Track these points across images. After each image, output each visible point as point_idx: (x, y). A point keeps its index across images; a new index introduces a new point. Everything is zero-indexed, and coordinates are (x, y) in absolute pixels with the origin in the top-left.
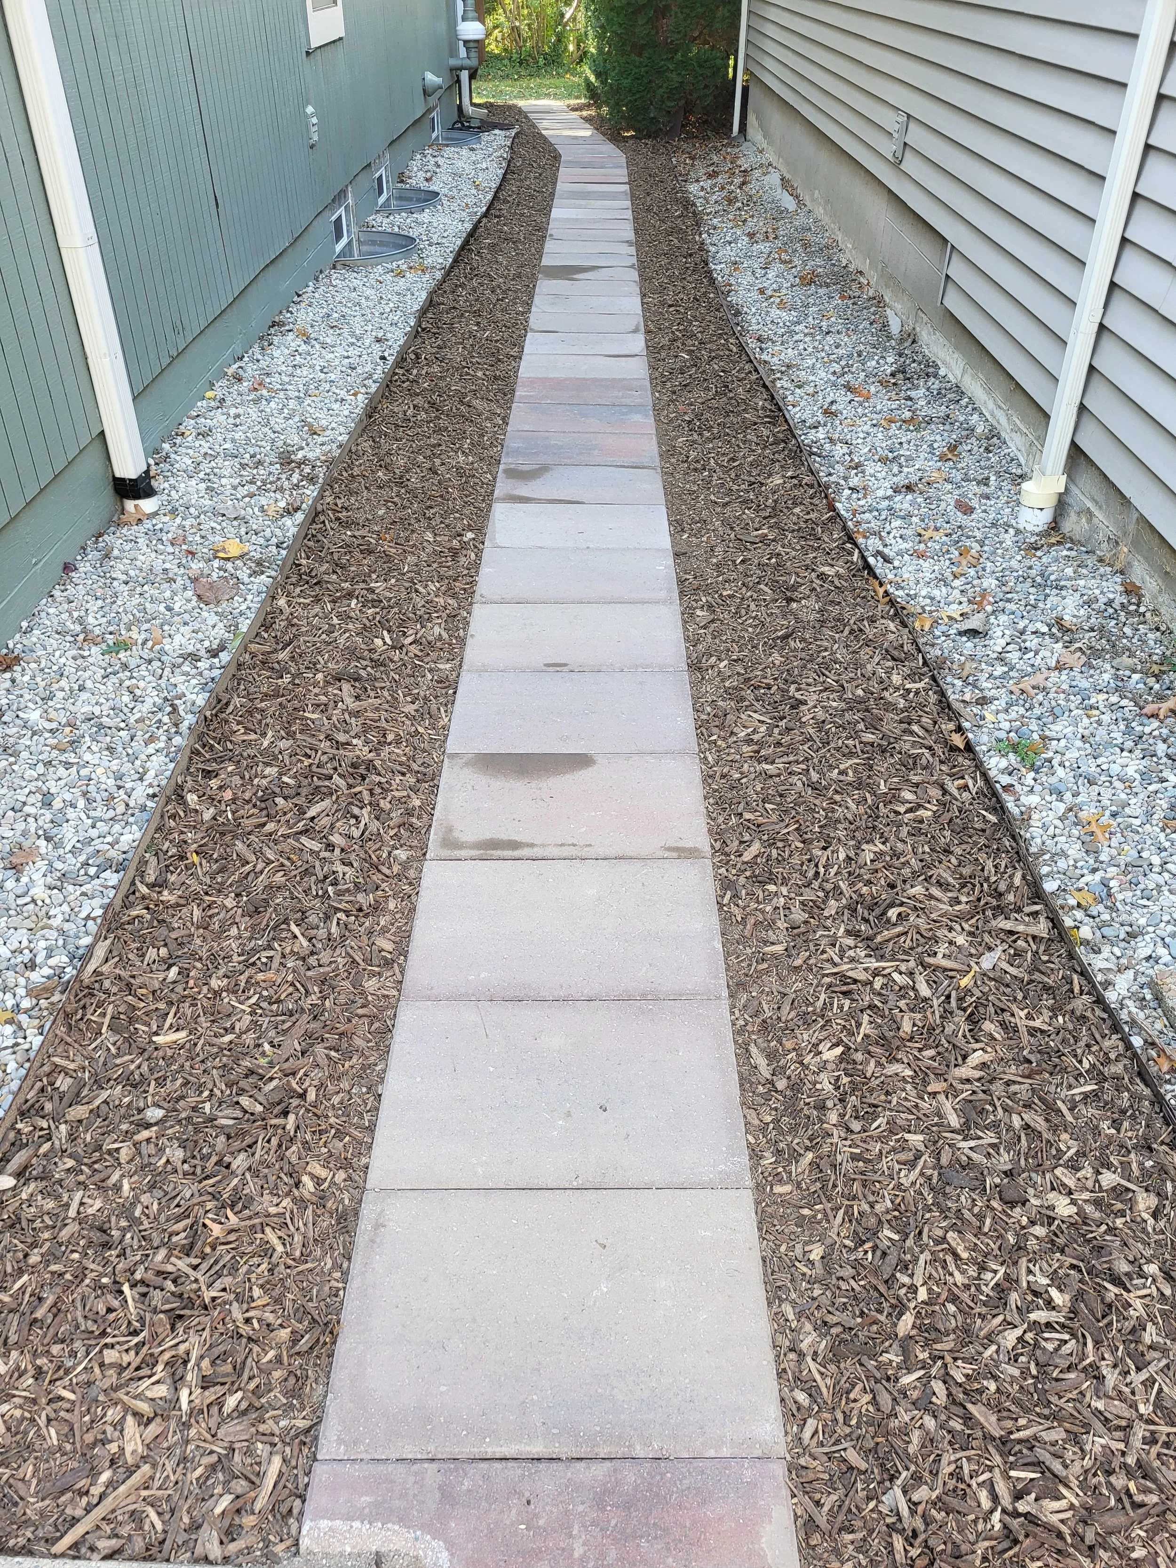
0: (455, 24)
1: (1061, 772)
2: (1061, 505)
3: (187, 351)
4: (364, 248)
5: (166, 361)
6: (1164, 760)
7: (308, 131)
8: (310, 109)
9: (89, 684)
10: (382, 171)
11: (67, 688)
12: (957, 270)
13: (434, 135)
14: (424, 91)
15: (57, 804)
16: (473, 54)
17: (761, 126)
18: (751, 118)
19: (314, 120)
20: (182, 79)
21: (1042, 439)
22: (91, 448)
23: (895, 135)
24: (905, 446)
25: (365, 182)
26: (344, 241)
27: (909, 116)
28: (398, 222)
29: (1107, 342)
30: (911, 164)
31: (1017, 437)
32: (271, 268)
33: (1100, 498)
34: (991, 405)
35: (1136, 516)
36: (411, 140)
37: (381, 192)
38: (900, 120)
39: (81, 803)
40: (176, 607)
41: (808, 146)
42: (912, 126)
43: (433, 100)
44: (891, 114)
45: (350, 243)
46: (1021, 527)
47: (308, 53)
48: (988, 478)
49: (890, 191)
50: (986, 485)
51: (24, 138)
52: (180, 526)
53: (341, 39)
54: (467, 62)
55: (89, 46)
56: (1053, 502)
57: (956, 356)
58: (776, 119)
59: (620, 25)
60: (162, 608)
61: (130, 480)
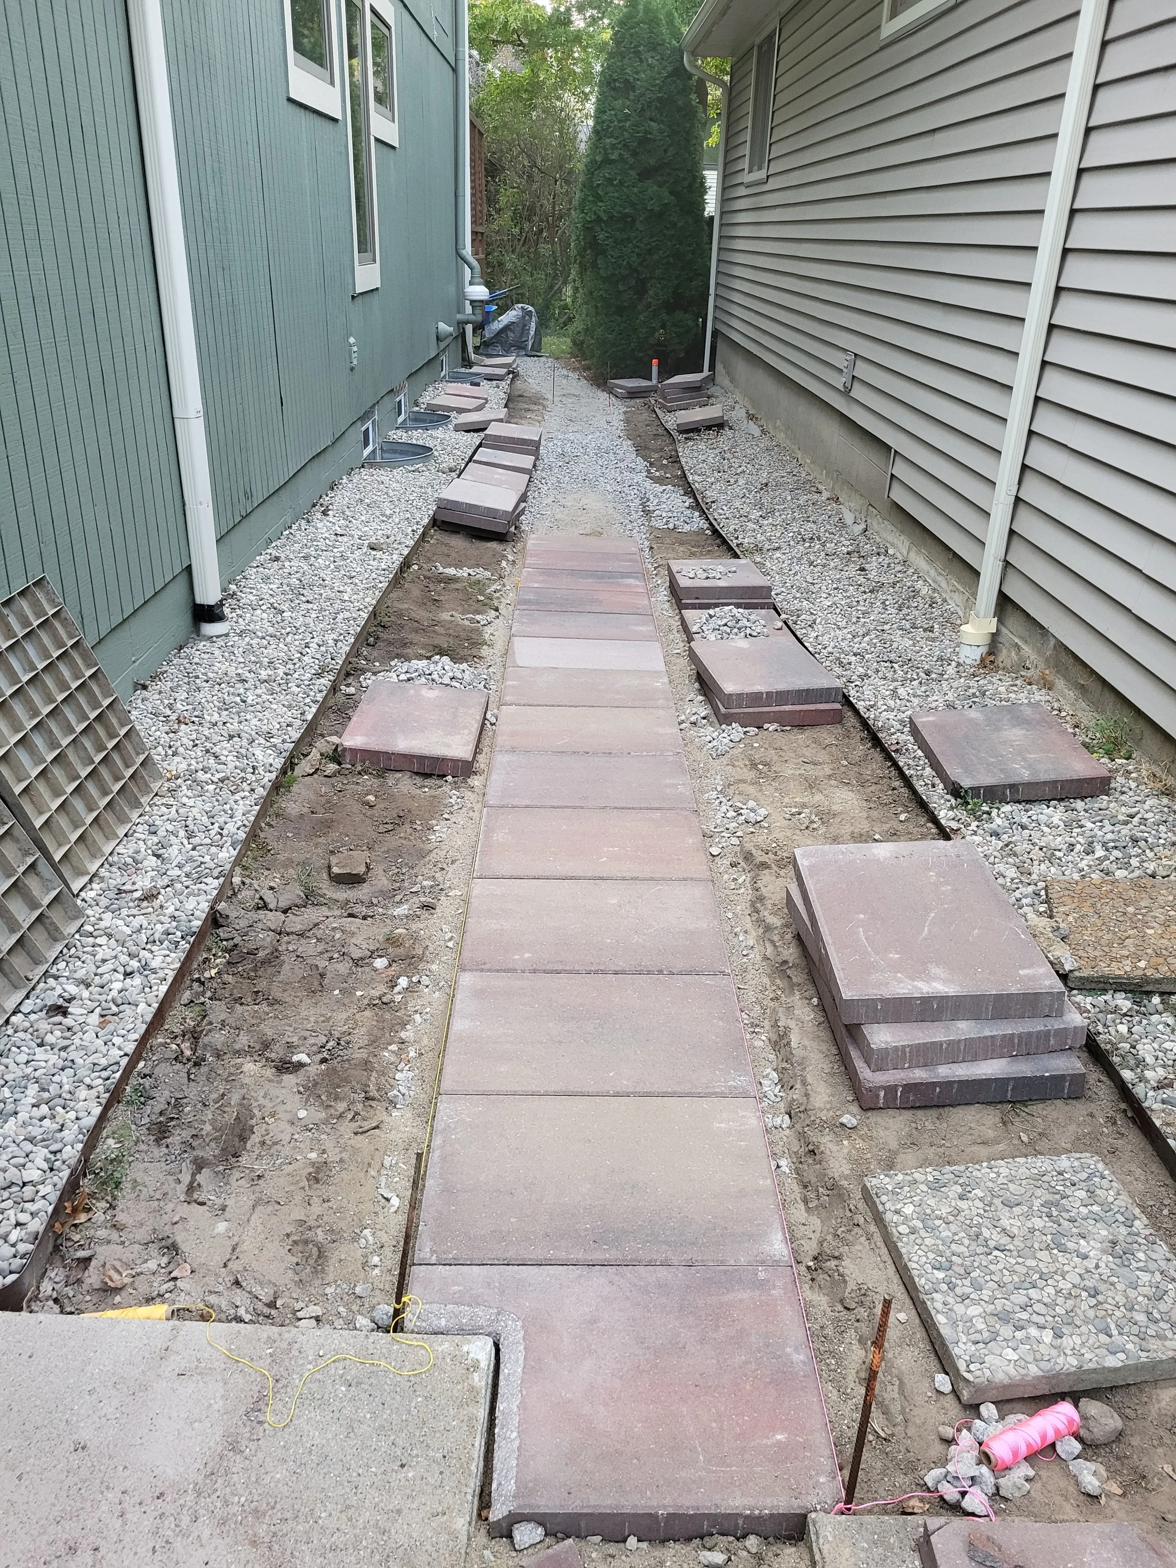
0: (463, 288)
1: (999, 821)
2: (994, 642)
3: (253, 514)
4: (385, 455)
5: (239, 518)
6: (1083, 813)
7: (350, 356)
8: (352, 340)
9: (181, 750)
10: (402, 397)
11: (163, 753)
12: (900, 469)
13: (443, 374)
14: (438, 338)
15: (162, 832)
16: (478, 311)
17: (728, 373)
18: (719, 367)
19: (355, 349)
20: (264, 305)
21: (974, 594)
22: (179, 578)
23: (845, 370)
24: (862, 603)
25: (388, 404)
26: (370, 448)
27: (856, 355)
28: (417, 437)
29: (1022, 511)
30: (858, 392)
31: (956, 596)
32: (316, 460)
33: (1026, 634)
34: (933, 573)
35: (1052, 642)
36: (424, 376)
37: (400, 414)
38: (848, 358)
39: (182, 833)
40: (249, 701)
41: (769, 386)
42: (859, 363)
43: (443, 345)
44: (841, 355)
45: (374, 451)
46: (961, 661)
47: (353, 297)
48: (932, 627)
49: (842, 415)
50: (932, 632)
51: (158, 333)
52: (248, 644)
53: (377, 289)
54: (473, 317)
55: (205, 273)
56: (987, 641)
57: (902, 538)
58: (741, 367)
59: (606, 291)
60: (238, 699)
61: (209, 606)
